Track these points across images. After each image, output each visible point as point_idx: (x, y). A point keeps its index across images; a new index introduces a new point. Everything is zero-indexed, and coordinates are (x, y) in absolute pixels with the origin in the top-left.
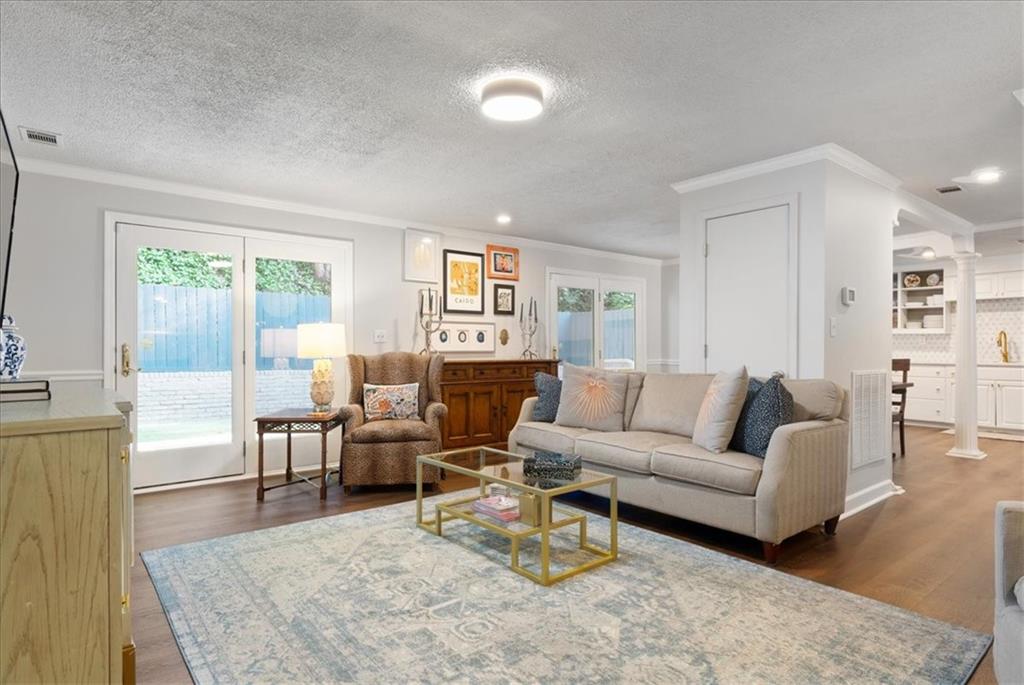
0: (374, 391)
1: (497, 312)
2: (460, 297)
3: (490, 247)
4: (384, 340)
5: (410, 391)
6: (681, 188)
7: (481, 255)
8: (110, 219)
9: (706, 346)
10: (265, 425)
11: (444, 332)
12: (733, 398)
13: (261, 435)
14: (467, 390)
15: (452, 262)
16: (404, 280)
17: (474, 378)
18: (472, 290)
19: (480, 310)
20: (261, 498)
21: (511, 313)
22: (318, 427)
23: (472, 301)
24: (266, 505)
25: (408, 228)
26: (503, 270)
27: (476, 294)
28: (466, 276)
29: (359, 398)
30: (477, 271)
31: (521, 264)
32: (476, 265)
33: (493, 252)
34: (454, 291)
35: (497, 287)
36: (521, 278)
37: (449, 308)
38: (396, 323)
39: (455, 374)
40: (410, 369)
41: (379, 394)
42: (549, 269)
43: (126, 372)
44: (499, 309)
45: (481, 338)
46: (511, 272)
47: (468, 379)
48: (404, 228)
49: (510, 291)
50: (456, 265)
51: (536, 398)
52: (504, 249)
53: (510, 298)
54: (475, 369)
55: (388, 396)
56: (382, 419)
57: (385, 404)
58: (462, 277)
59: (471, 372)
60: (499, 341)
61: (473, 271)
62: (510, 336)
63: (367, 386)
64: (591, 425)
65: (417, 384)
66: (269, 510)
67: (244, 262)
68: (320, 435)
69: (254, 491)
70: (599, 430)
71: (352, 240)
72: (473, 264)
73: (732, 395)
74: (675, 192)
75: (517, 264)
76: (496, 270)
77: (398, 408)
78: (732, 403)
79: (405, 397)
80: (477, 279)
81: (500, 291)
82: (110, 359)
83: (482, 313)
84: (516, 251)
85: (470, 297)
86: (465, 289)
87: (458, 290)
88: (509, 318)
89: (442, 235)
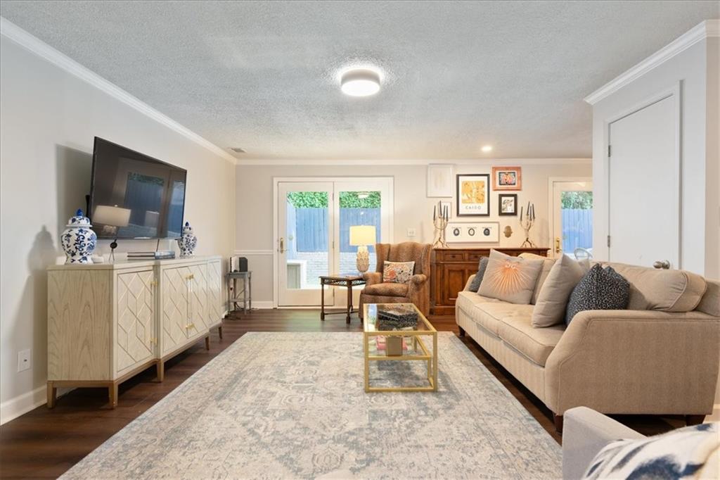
0: (388, 265)
1: (501, 214)
2: (469, 205)
3: (495, 169)
4: (414, 235)
5: (408, 266)
6: (591, 99)
7: (488, 175)
8: (276, 180)
9: (609, 237)
10: (324, 281)
11: (457, 229)
12: (552, 282)
13: (323, 286)
14: (463, 267)
15: (463, 182)
16: (427, 197)
17: (469, 260)
18: (479, 200)
19: (486, 213)
20: (323, 318)
21: (515, 214)
22: (346, 283)
23: (479, 208)
24: (325, 322)
25: (430, 164)
26: (507, 184)
27: (483, 201)
28: (475, 191)
29: (381, 268)
30: (483, 186)
31: (523, 176)
32: (483, 182)
33: (497, 172)
34: (464, 201)
35: (501, 196)
36: (523, 188)
37: (461, 212)
38: (422, 224)
39: (454, 257)
40: (413, 252)
41: (392, 267)
42: (551, 179)
43: (282, 251)
44: (503, 212)
45: (487, 232)
46: (514, 184)
47: (464, 261)
48: (427, 164)
49: (513, 198)
50: (466, 184)
51: (474, 275)
52: (507, 168)
53: (513, 203)
54: (470, 254)
55: (395, 269)
56: (390, 282)
57: (392, 273)
58: (471, 191)
59: (467, 255)
60: (503, 235)
61: (480, 187)
62: (513, 231)
63: (386, 262)
64: (502, 297)
65: (414, 262)
66: (327, 325)
67: (333, 195)
68: (346, 288)
69: (319, 314)
70: (506, 301)
71: (393, 176)
72: (480, 182)
73: (553, 280)
74: (588, 104)
75: (520, 178)
76: (500, 184)
77: (399, 276)
78: (551, 286)
79: (404, 270)
80: (484, 192)
81: (503, 199)
82: (276, 246)
83: (488, 215)
84: (519, 169)
85: (477, 205)
86: (474, 200)
87: (469, 200)
88: (513, 218)
89: (455, 165)
